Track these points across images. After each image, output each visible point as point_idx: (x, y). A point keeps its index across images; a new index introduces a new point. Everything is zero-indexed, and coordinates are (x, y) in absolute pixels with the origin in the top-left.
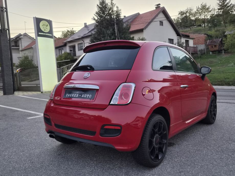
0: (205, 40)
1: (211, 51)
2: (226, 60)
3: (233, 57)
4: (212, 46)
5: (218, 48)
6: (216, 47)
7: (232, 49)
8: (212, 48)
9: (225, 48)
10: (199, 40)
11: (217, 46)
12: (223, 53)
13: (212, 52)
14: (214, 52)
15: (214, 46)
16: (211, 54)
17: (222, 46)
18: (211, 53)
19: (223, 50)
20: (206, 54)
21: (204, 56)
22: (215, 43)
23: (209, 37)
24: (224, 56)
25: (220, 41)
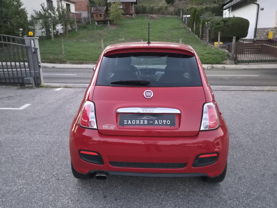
0: (87, 6)
1: (96, 21)
2: (114, 33)
3: (120, 30)
4: (97, 14)
5: (103, 18)
6: (101, 16)
7: (117, 21)
8: (97, 17)
9: (110, 18)
10: (81, 5)
11: (103, 16)
12: (109, 25)
13: (98, 22)
14: (99, 23)
15: (99, 15)
16: (96, 24)
17: (107, 16)
18: (96, 22)
19: (108, 20)
20: (91, 23)
21: (89, 26)
22: (99, 12)
23: (92, 4)
24: (110, 28)
25: (105, 10)
